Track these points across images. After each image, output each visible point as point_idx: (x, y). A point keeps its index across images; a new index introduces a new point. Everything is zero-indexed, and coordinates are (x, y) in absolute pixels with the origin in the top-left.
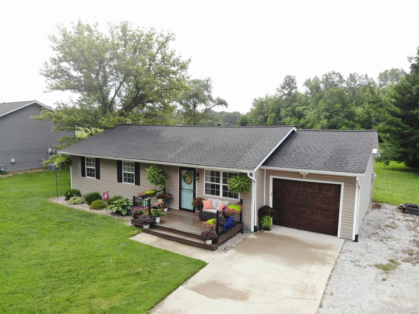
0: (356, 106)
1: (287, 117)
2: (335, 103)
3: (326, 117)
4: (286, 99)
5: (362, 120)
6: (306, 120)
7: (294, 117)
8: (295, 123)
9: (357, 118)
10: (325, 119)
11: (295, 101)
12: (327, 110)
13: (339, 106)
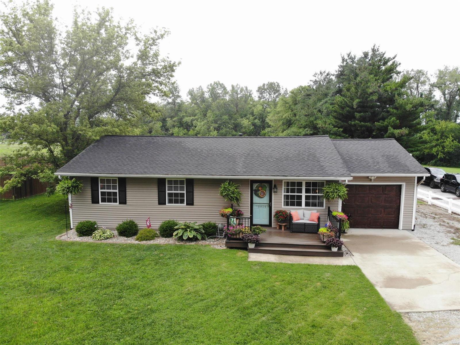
0: (242, 118)
1: (174, 127)
2: (223, 114)
3: (215, 129)
4: (172, 109)
5: (248, 131)
6: (195, 132)
7: (182, 128)
8: (184, 134)
9: (244, 130)
10: (215, 131)
11: (180, 111)
12: (216, 122)
13: (226, 117)
